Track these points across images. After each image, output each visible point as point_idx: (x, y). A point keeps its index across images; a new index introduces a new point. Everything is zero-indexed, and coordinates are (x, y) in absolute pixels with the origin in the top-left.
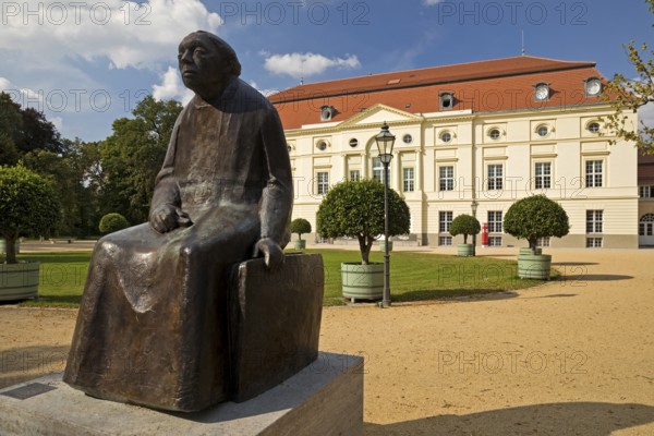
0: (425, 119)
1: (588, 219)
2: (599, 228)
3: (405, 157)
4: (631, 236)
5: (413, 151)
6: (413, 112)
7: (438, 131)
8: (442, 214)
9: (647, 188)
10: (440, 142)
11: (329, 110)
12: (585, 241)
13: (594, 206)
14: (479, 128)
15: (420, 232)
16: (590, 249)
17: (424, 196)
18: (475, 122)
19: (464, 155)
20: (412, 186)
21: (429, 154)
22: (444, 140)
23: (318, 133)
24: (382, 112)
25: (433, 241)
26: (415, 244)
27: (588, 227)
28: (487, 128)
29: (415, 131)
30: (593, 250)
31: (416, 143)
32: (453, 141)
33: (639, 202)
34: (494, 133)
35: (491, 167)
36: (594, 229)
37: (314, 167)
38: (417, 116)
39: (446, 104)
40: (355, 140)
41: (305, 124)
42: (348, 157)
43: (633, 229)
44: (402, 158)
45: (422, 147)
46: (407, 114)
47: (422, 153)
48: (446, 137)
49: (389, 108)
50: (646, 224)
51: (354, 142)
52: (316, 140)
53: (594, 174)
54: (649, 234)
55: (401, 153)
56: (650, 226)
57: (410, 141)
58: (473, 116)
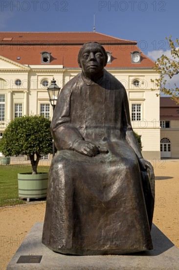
0: (31, 69)
3: (16, 96)
4: (157, 152)
5: (22, 92)
6: (22, 63)
7: (40, 78)
9: (164, 122)
10: (41, 86)
18: (65, 74)
21: (33, 94)
22: (44, 85)
29: (23, 77)
31: (24, 85)
33: (161, 131)
38: (26, 67)
39: (45, 60)
43: (157, 148)
44: (14, 97)
45: (29, 89)
46: (19, 65)
47: (28, 94)
48: (45, 83)
49: (5, 59)
50: (163, 144)
54: (165, 150)
55: (13, 93)
56: (165, 145)
57: (20, 84)
58: (63, 70)
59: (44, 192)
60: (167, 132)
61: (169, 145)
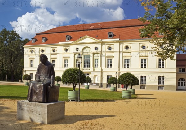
0: (103, 41)
1: (159, 79)
2: (163, 83)
3: (95, 55)
4: (174, 86)
5: (98, 53)
6: (98, 39)
7: (107, 46)
8: (108, 76)
9: (181, 69)
10: (108, 50)
11: (69, 37)
12: (158, 87)
13: (162, 75)
14: (121, 45)
15: (100, 82)
16: (159, 90)
17: (102, 70)
18: (120, 43)
19: (116, 55)
20: (97, 66)
21: (104, 54)
22: (109, 49)
23: (64, 45)
24: (88, 38)
25: (104, 86)
26: (98, 87)
27: (159, 82)
28: (124, 45)
29: (99, 46)
30: (161, 91)
31: (99, 50)
32: (112, 50)
33: (177, 74)
34: (127, 47)
35: (125, 60)
36: (161, 83)
37: (63, 58)
38: (100, 41)
39: (110, 36)
40: (78, 48)
41: (60, 42)
42: (75, 54)
43: (174, 83)
45: (101, 52)
46: (96, 40)
47: (101, 54)
48: (110, 48)
49: (90, 37)
50: (180, 82)
51: (77, 49)
52: (64, 48)
53: (161, 63)
54: (182, 85)
55: (94, 54)
56: (182, 82)
57: (97, 49)
58: (119, 41)
59: (77, 98)
60: (184, 75)
61: (184, 82)
